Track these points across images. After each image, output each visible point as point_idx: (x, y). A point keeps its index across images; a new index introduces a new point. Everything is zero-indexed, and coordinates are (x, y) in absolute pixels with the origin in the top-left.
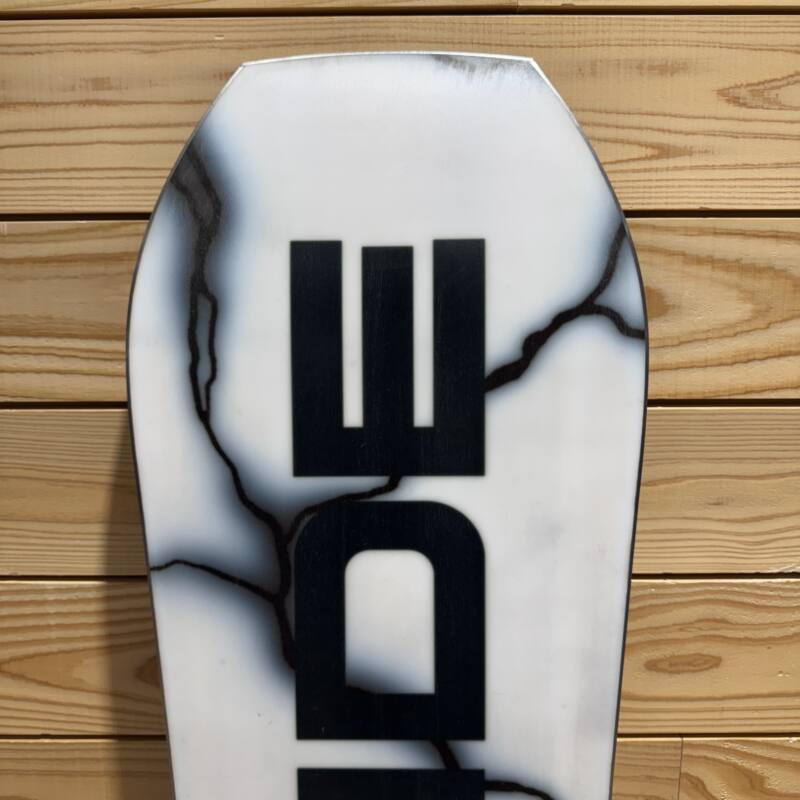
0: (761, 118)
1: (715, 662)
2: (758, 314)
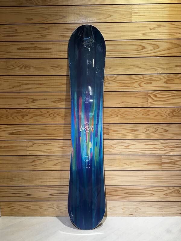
0: (153, 31)
1: (151, 83)
2: (154, 48)
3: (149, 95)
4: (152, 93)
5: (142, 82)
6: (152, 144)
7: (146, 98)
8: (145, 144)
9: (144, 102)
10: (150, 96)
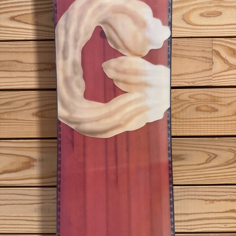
1: (220, 14)
3: (215, 51)
4: (224, 44)
5: (194, 10)
6: (226, 200)
7: (206, 58)
8: (206, 200)
9: (201, 69)
10: (218, 54)
